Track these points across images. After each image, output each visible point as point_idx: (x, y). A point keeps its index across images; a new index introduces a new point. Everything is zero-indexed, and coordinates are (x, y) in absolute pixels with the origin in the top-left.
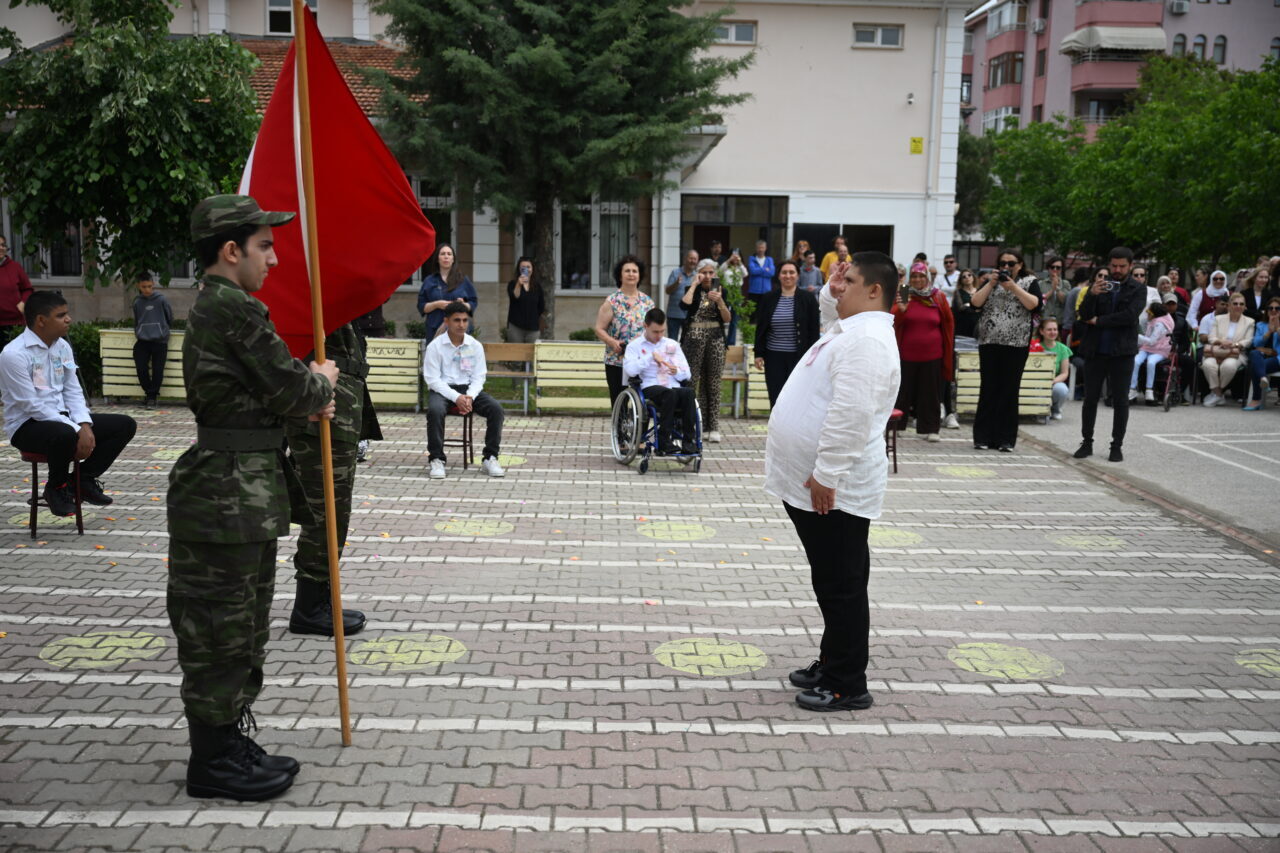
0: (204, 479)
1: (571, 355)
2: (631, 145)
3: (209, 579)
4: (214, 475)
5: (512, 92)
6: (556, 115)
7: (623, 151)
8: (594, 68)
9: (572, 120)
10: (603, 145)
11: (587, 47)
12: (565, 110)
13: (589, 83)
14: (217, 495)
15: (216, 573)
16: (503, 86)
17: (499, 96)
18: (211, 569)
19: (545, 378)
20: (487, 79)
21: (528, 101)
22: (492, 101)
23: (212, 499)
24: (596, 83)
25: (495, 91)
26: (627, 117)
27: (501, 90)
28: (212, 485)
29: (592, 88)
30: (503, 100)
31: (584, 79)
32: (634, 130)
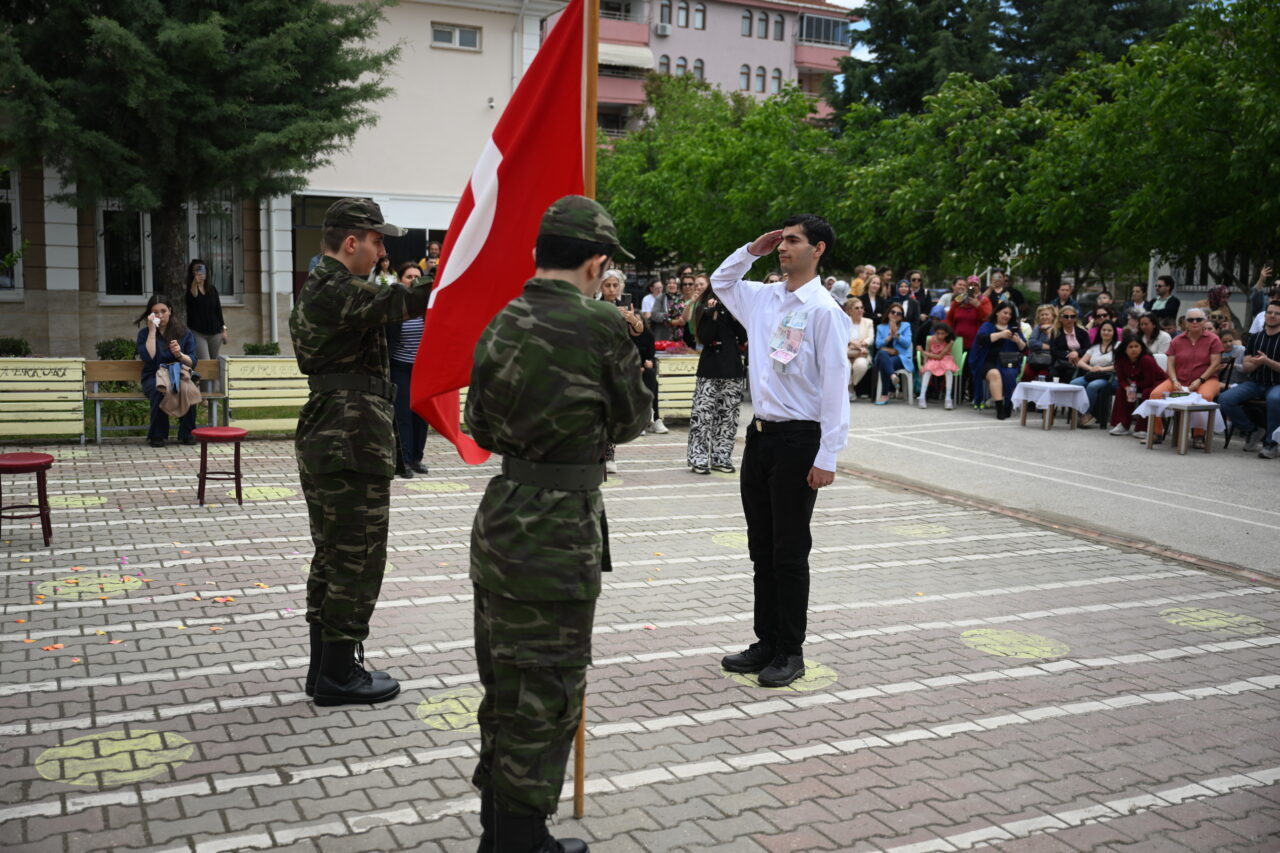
0: (559, 526)
1: (269, 371)
2: (301, 140)
3: (560, 642)
4: (568, 520)
5: (163, 73)
6: (211, 100)
7: (294, 146)
8: (254, 51)
9: (231, 108)
10: (273, 138)
11: (240, 26)
12: (220, 95)
13: (247, 68)
14: (575, 543)
15: (569, 635)
16: (152, 64)
17: (149, 77)
18: (564, 631)
19: (237, 398)
20: (136, 56)
21: (181, 86)
22: (141, 82)
23: (571, 549)
24: (258, 68)
25: (143, 71)
26: (291, 107)
27: (152, 71)
28: (568, 532)
29: (252, 73)
30: (151, 81)
31: (244, 62)
32: (302, 124)
